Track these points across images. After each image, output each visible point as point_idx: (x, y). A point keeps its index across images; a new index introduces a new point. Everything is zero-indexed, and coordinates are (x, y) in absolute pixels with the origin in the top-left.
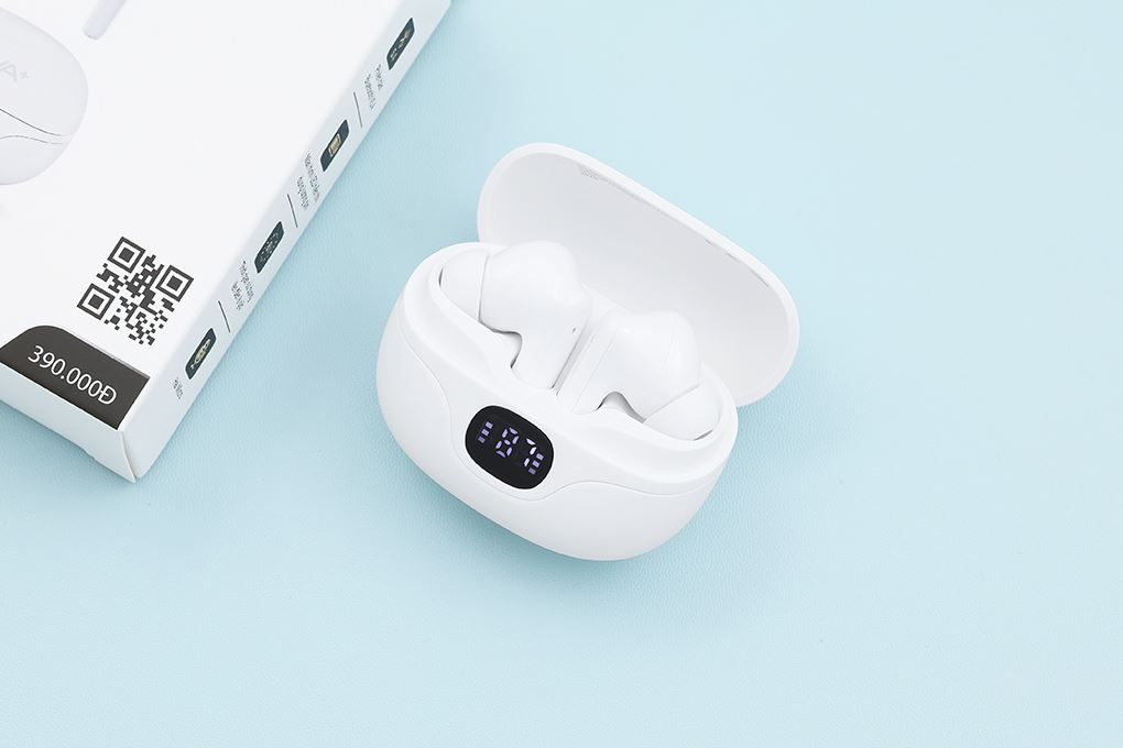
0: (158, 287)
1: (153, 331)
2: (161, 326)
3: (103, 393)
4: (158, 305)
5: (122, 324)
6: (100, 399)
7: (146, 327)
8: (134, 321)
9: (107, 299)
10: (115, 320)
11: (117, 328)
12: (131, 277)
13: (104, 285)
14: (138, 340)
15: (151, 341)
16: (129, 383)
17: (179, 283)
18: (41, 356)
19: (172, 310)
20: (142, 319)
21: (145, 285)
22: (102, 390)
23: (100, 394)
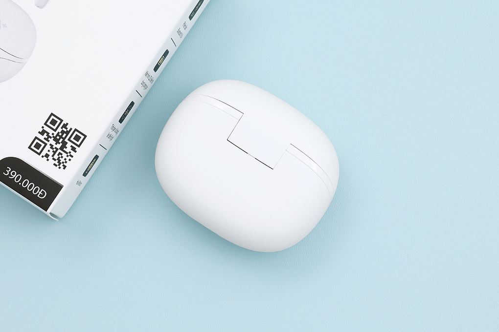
0: (69, 140)
1: (66, 162)
2: (70, 160)
5: (50, 158)
6: (38, 196)
7: (62, 160)
8: (56, 157)
9: (43, 145)
10: (47, 156)
11: (48, 160)
12: (55, 134)
13: (42, 137)
14: (58, 166)
15: (65, 167)
16: (53, 188)
17: (79, 138)
18: (10, 172)
19: (76, 152)
20: (60, 156)
21: (63, 138)
22: (40, 191)
23: (38, 193)
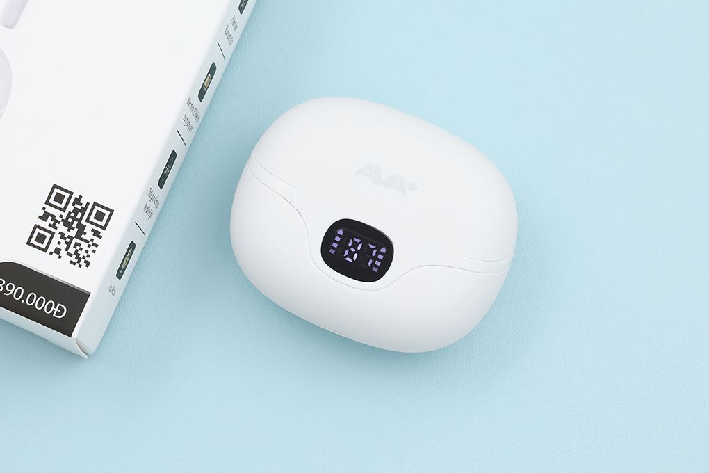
0: (88, 220)
1: (88, 256)
2: (94, 251)
3: (56, 310)
4: (89, 235)
5: (63, 253)
6: (54, 315)
7: (82, 254)
8: (72, 250)
9: (49, 236)
10: (57, 251)
11: (60, 257)
12: (65, 215)
13: (45, 224)
14: (77, 265)
15: (88, 264)
16: (75, 299)
17: (103, 215)
18: (4, 286)
19: (101, 237)
20: (78, 248)
21: (77, 220)
22: (55, 307)
23: (54, 310)
